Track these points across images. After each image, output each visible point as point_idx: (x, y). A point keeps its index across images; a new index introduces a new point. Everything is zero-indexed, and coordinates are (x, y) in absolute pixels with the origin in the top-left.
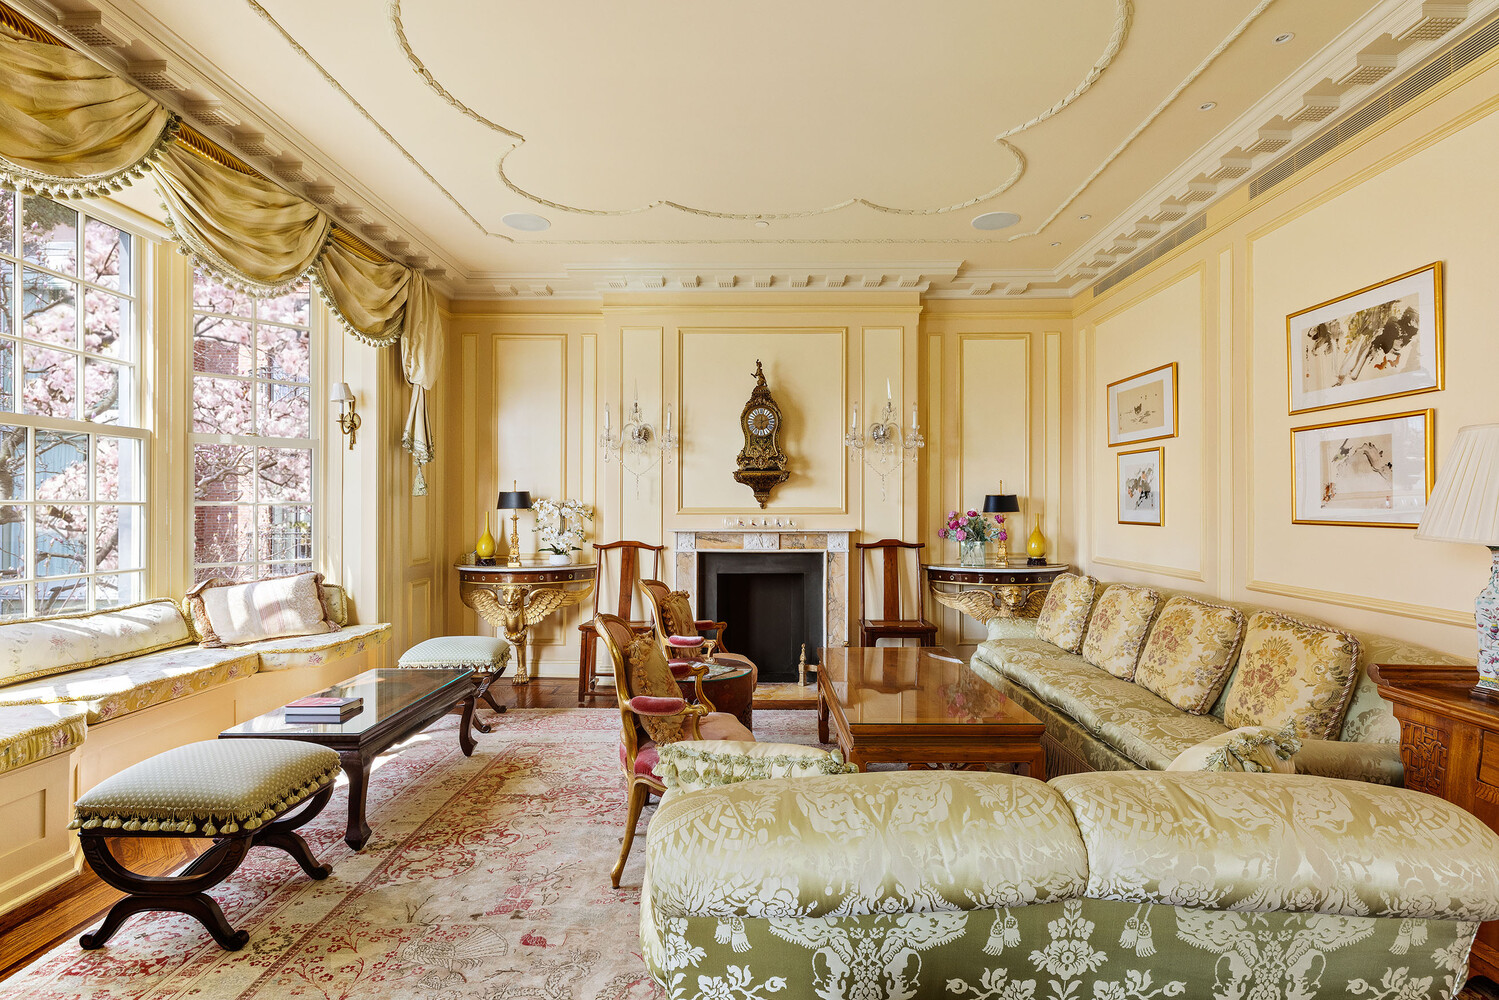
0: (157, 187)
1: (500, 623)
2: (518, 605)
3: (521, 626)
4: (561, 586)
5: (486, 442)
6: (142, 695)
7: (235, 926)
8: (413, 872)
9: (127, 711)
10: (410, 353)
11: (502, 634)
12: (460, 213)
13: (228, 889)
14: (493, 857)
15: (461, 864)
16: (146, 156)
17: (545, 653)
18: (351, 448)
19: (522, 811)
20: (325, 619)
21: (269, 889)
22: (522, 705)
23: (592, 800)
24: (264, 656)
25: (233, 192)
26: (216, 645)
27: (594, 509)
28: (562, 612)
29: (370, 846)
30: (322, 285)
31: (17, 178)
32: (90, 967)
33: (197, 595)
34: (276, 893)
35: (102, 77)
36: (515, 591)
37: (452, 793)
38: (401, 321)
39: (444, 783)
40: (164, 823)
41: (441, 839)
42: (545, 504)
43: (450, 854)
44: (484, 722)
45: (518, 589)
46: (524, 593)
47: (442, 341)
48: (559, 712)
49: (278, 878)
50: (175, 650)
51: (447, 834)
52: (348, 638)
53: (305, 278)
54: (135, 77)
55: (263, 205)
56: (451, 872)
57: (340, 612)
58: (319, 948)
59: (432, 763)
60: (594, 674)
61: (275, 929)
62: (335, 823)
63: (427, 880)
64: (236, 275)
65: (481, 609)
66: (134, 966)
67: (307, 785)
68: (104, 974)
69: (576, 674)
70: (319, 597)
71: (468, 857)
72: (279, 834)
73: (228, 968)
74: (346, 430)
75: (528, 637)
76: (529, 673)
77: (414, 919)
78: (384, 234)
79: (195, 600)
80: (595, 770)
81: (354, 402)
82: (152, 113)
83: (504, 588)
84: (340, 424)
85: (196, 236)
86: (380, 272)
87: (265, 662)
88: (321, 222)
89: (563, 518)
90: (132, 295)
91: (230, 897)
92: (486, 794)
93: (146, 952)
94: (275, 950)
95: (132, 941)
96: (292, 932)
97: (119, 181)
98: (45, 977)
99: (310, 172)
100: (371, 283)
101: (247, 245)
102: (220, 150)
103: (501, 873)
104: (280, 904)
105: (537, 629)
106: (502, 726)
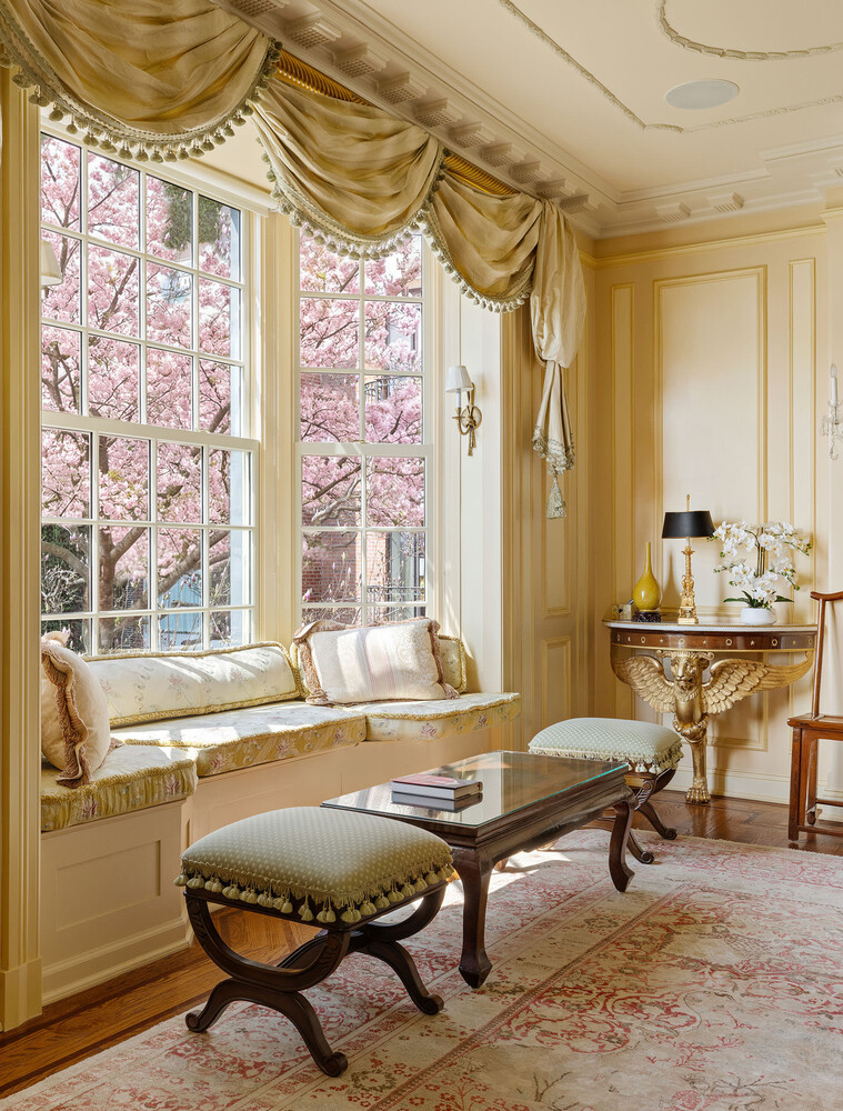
0: (259, 135)
1: (667, 707)
2: (692, 682)
3: (698, 715)
4: (760, 657)
5: (647, 441)
6: (247, 749)
7: (335, 1046)
8: (544, 1033)
9: (234, 766)
10: (542, 318)
11: (670, 723)
12: (606, 100)
13: (329, 999)
14: (656, 1040)
15: (609, 1039)
16: (247, 96)
17: (736, 759)
18: (470, 454)
19: (701, 983)
20: (440, 681)
21: (373, 1012)
22: (700, 832)
23: (813, 991)
24: (372, 721)
25: (335, 126)
26: (322, 703)
27: (813, 537)
28: (761, 699)
29: (490, 985)
30: (434, 234)
31: (133, 143)
32: (193, 1051)
33: (304, 640)
34: (379, 1018)
35: (206, 12)
36: (689, 660)
37: (600, 938)
38: (529, 275)
39: (588, 921)
40: (261, 896)
41: (582, 998)
42: (734, 529)
43: (594, 1021)
44: (644, 848)
45: (693, 657)
46: (703, 664)
47: (584, 297)
48: (758, 850)
49: (381, 1000)
50: (281, 705)
51: (591, 992)
52: (467, 708)
53: (415, 227)
54: (236, 6)
55: (368, 137)
56: (596, 1047)
57: (457, 673)
58: (426, 1103)
59: (572, 892)
60: (814, 801)
61: (377, 1063)
62: (449, 947)
63: (562, 1050)
64: (338, 231)
65: (639, 685)
66: (233, 1063)
67: (413, 882)
68: (206, 1064)
69: (784, 797)
70: (433, 652)
71: (620, 1031)
72: (384, 943)
73: (324, 1095)
74: (465, 430)
75: (710, 734)
76: (710, 787)
77: (545, 1098)
78: (508, 154)
79: (302, 646)
80: (815, 946)
81: (473, 391)
82: (252, 45)
83: (673, 655)
84: (456, 421)
85: (297, 188)
86: (503, 210)
87: (372, 725)
88: (432, 150)
89: (761, 550)
90: (242, 282)
91: (331, 1010)
92: (646, 948)
93: (245, 1050)
94: (375, 1089)
95: (233, 1035)
96: (395, 1072)
97: (222, 131)
98: (154, 1050)
99: (418, 85)
100: (492, 225)
101: (351, 191)
102: (321, 76)
103: (667, 1066)
104: (383, 1033)
105: (724, 721)
106: (671, 858)
